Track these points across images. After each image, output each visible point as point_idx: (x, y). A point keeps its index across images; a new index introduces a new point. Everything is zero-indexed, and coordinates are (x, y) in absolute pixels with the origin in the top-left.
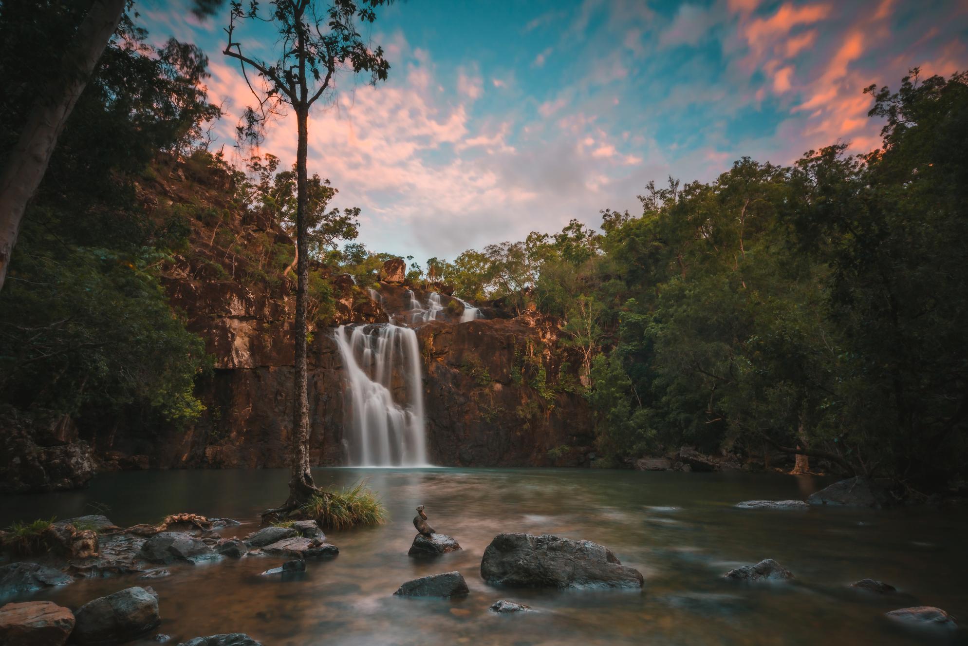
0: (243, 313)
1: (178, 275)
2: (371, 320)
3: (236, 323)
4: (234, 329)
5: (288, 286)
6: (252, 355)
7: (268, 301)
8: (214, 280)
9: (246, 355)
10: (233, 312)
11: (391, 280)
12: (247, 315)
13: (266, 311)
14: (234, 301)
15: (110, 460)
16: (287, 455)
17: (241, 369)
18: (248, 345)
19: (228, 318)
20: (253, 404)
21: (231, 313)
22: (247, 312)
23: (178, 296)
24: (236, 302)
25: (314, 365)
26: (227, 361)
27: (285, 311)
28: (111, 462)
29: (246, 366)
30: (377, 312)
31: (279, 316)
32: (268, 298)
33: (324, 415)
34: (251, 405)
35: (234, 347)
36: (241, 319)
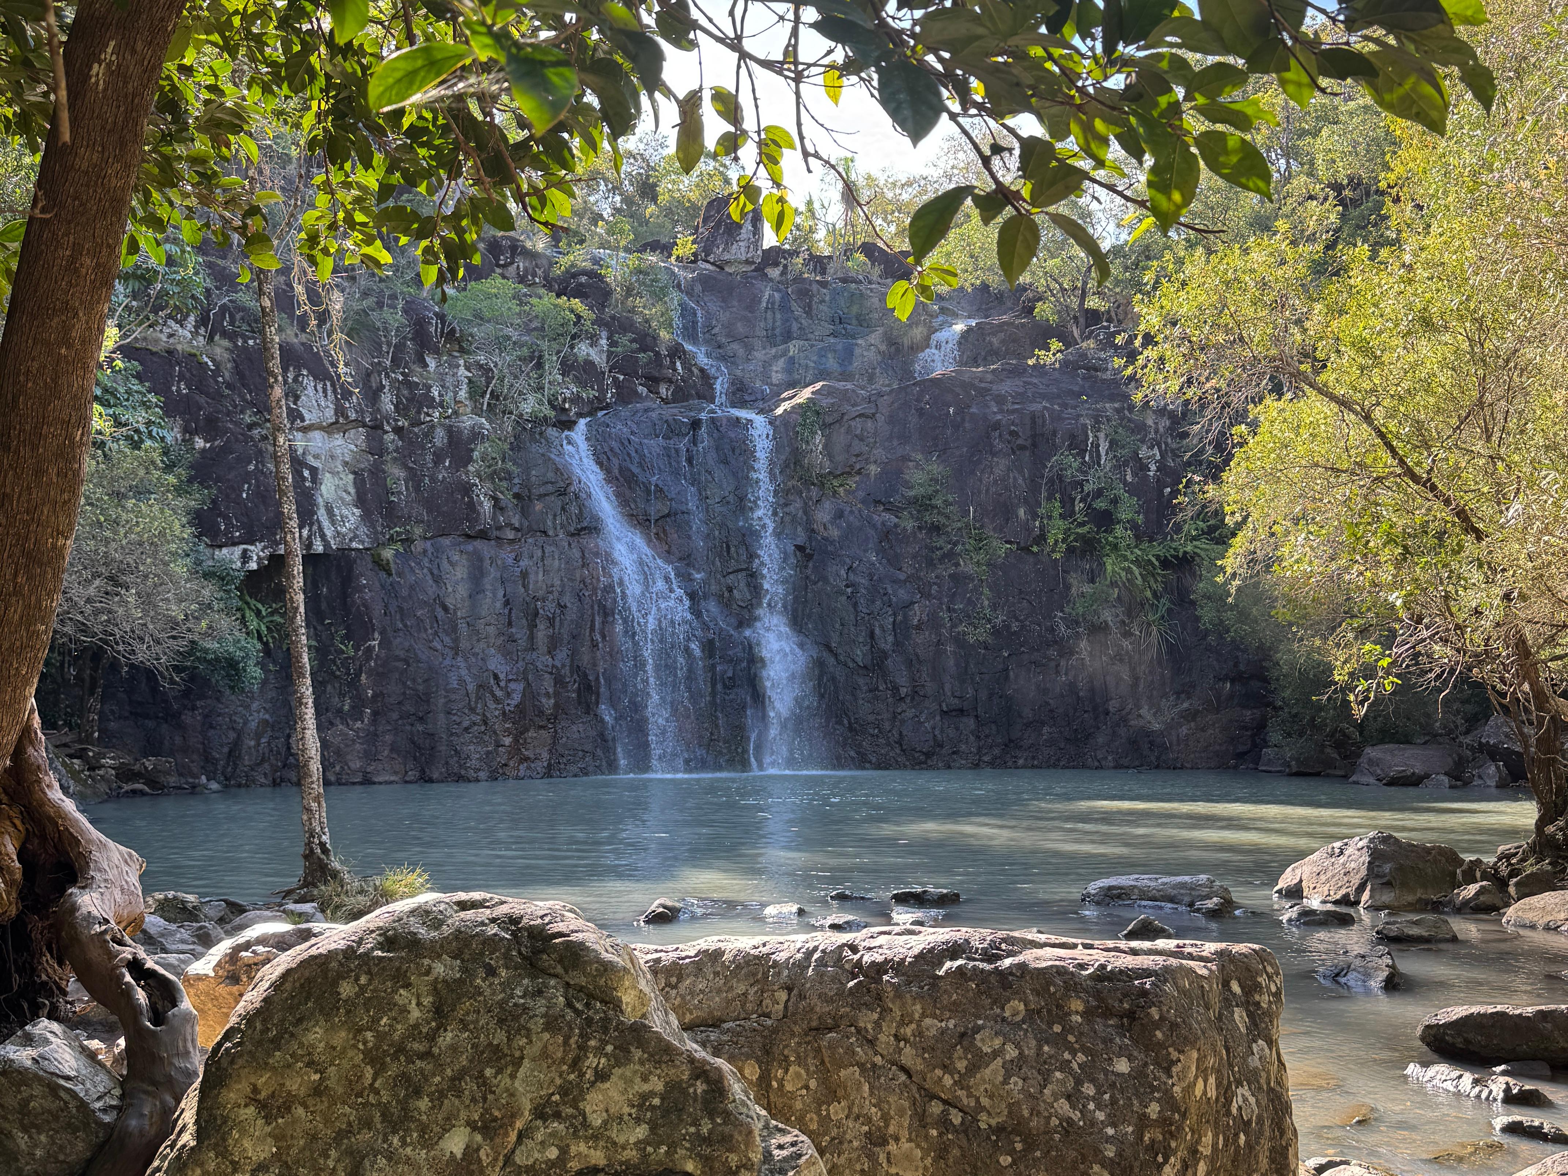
0: (329, 415)
1: (171, 336)
2: (663, 390)
3: (317, 439)
4: (316, 457)
5: (433, 329)
6: (367, 517)
7: (387, 376)
8: (255, 338)
9: (352, 516)
10: (307, 416)
11: (726, 257)
12: (341, 420)
13: (387, 403)
14: (305, 389)
15: (99, 768)
16: (472, 748)
17: (344, 551)
18: (352, 490)
19: (299, 430)
20: (381, 633)
21: (303, 420)
22: (340, 411)
23: (179, 390)
24: (310, 391)
25: (517, 530)
26: (309, 537)
27: (433, 398)
28: (101, 772)
29: (354, 545)
30: (675, 370)
31: (419, 412)
32: (386, 368)
33: (551, 652)
34: (376, 635)
35: (320, 500)
36: (330, 429)
